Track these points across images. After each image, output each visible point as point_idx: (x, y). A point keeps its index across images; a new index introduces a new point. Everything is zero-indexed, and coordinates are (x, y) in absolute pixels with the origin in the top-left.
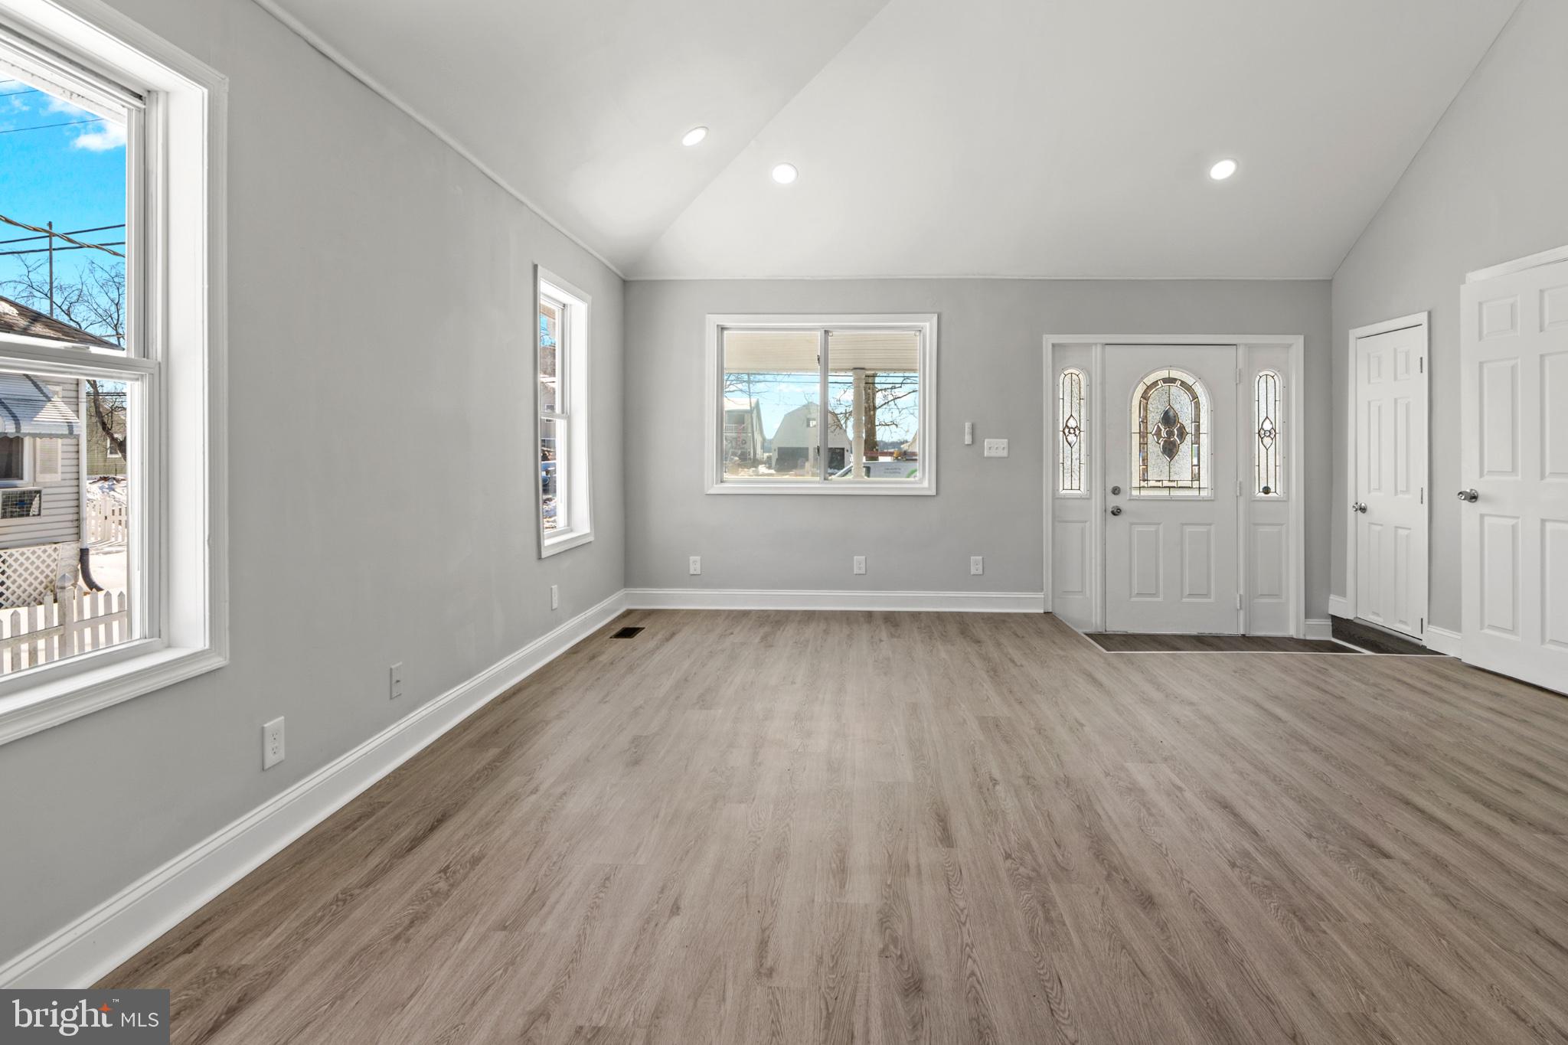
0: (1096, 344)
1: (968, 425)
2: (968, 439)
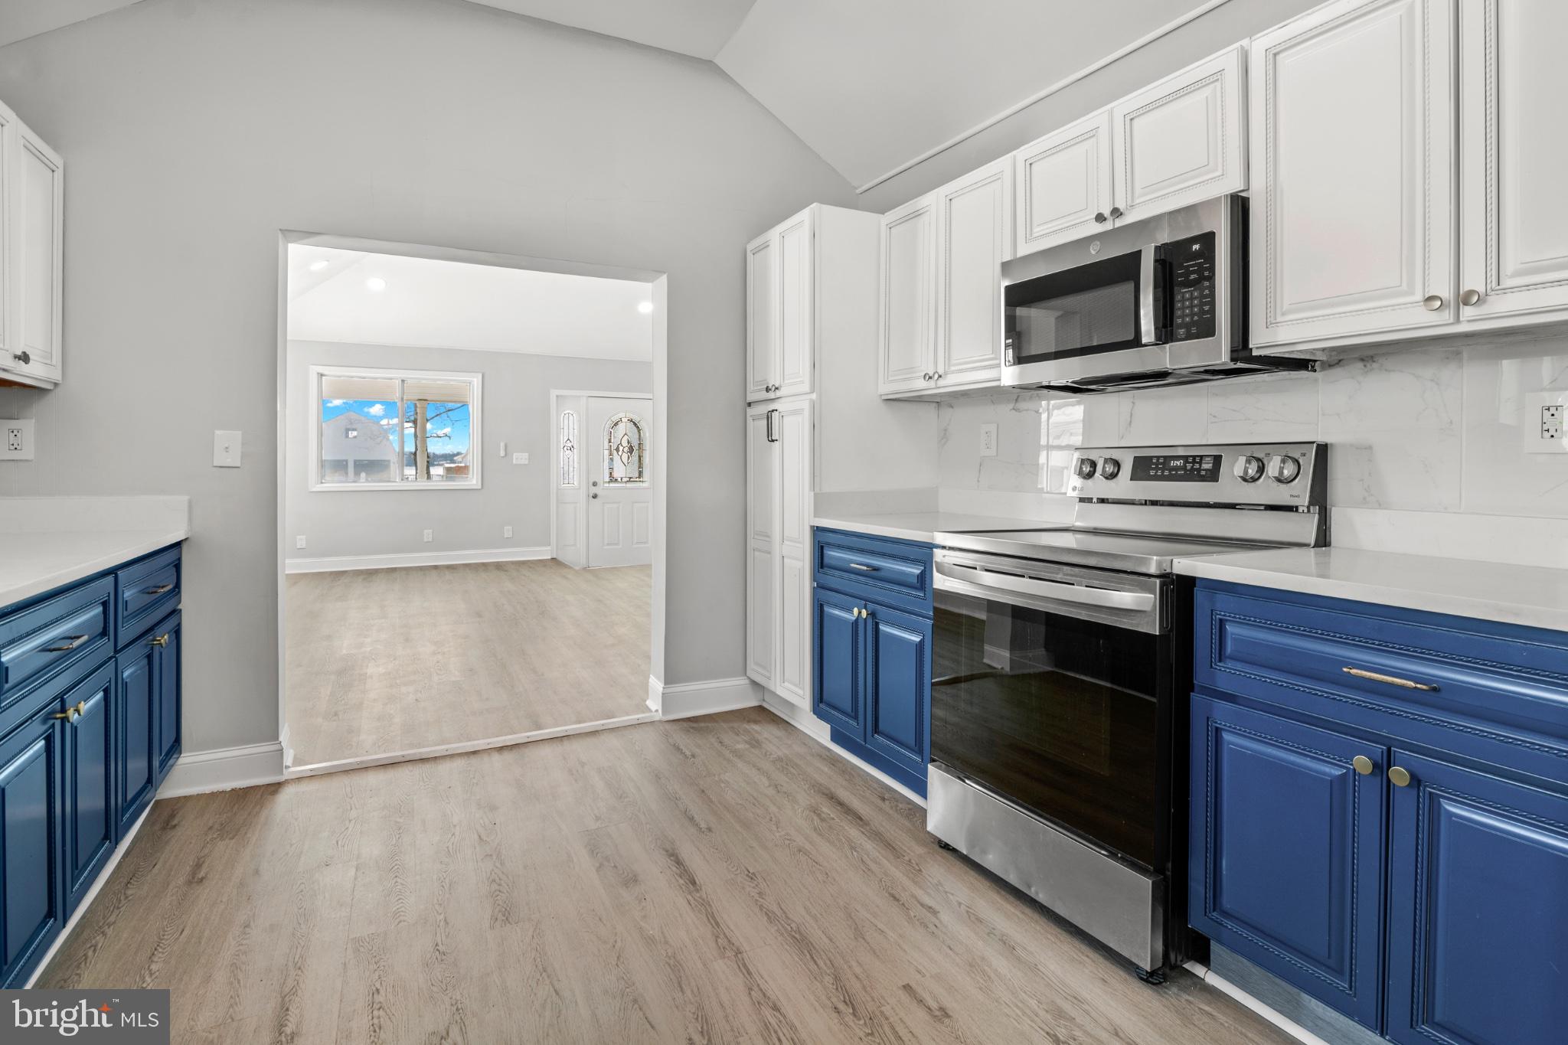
0: (583, 396)
1: (502, 445)
2: (502, 453)
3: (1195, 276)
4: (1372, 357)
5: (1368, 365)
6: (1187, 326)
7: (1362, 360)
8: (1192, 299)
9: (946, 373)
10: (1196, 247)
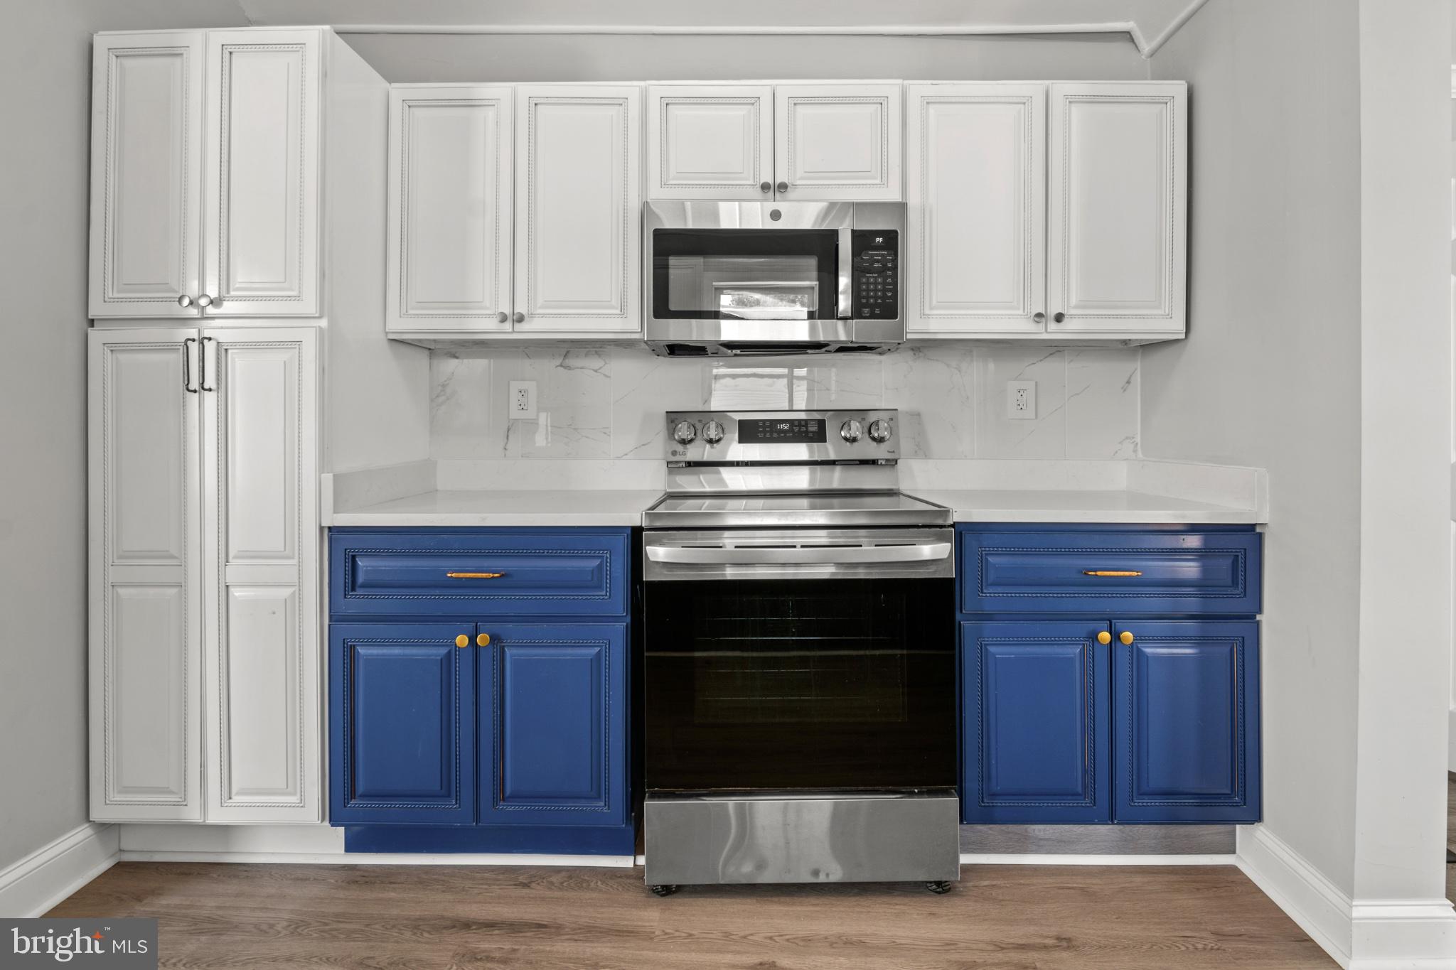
3: (880, 265)
4: (919, 348)
5: (917, 354)
6: (872, 307)
7: (913, 349)
8: (876, 283)
9: (532, 316)
10: (879, 240)
